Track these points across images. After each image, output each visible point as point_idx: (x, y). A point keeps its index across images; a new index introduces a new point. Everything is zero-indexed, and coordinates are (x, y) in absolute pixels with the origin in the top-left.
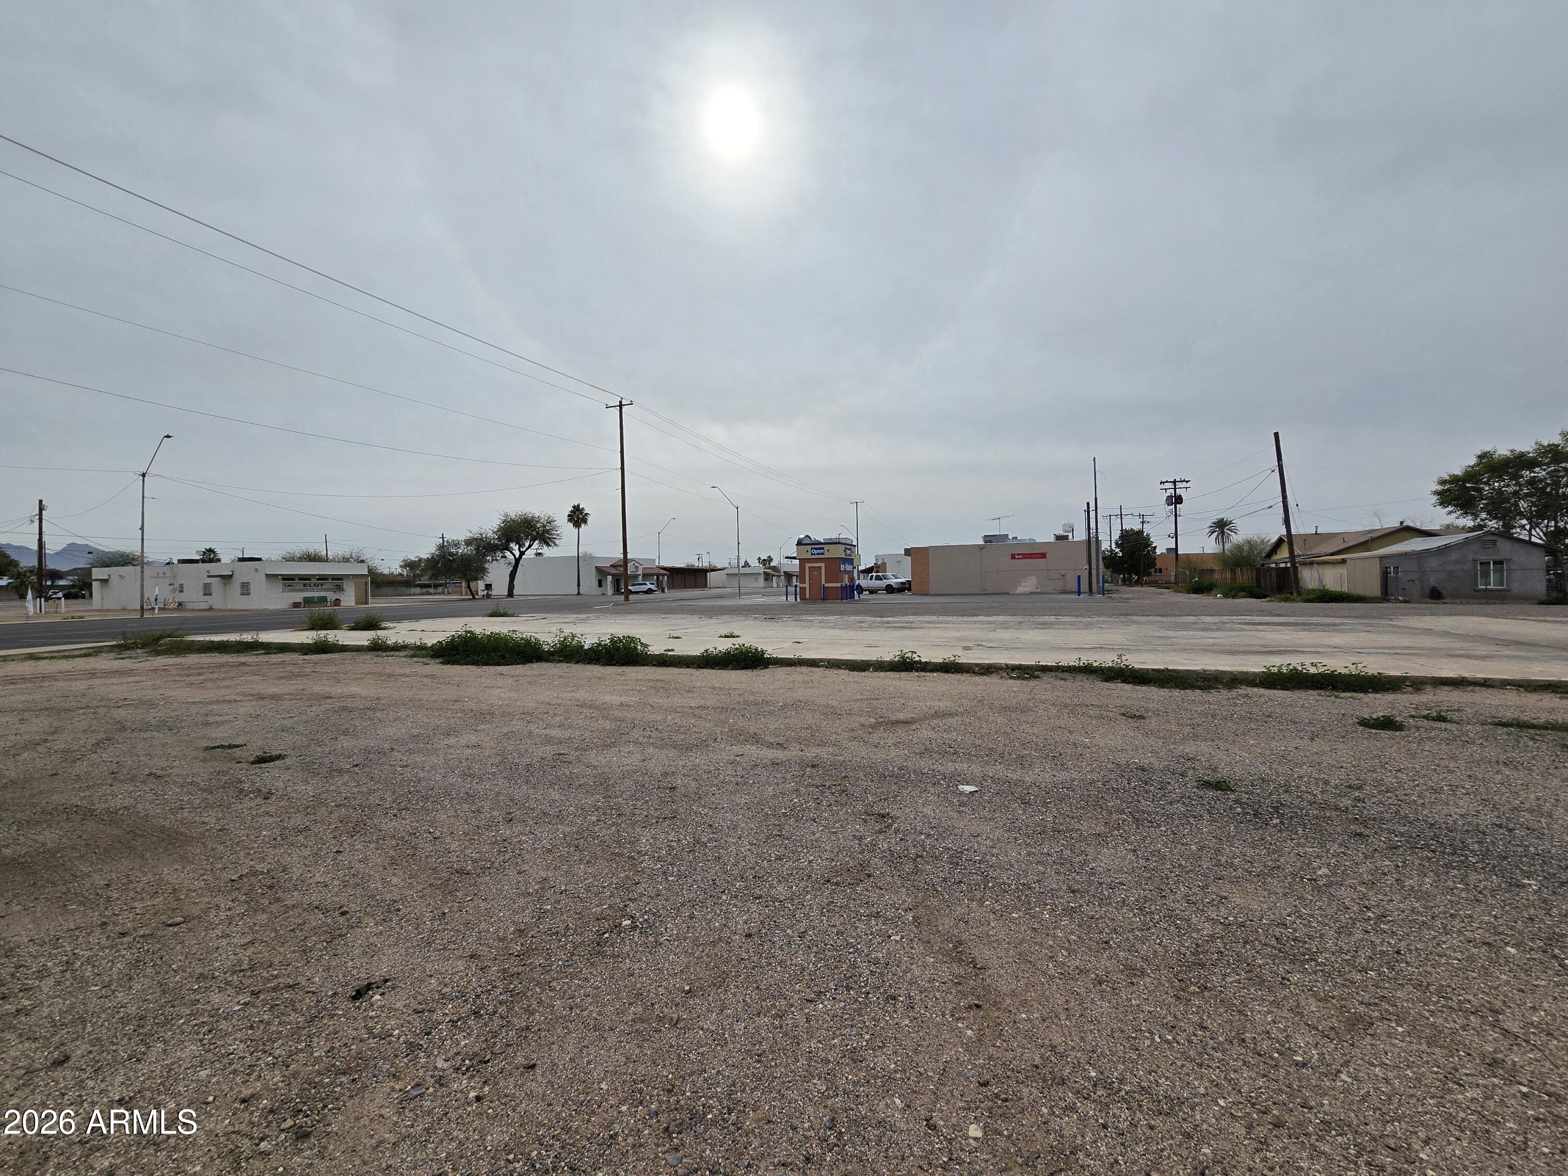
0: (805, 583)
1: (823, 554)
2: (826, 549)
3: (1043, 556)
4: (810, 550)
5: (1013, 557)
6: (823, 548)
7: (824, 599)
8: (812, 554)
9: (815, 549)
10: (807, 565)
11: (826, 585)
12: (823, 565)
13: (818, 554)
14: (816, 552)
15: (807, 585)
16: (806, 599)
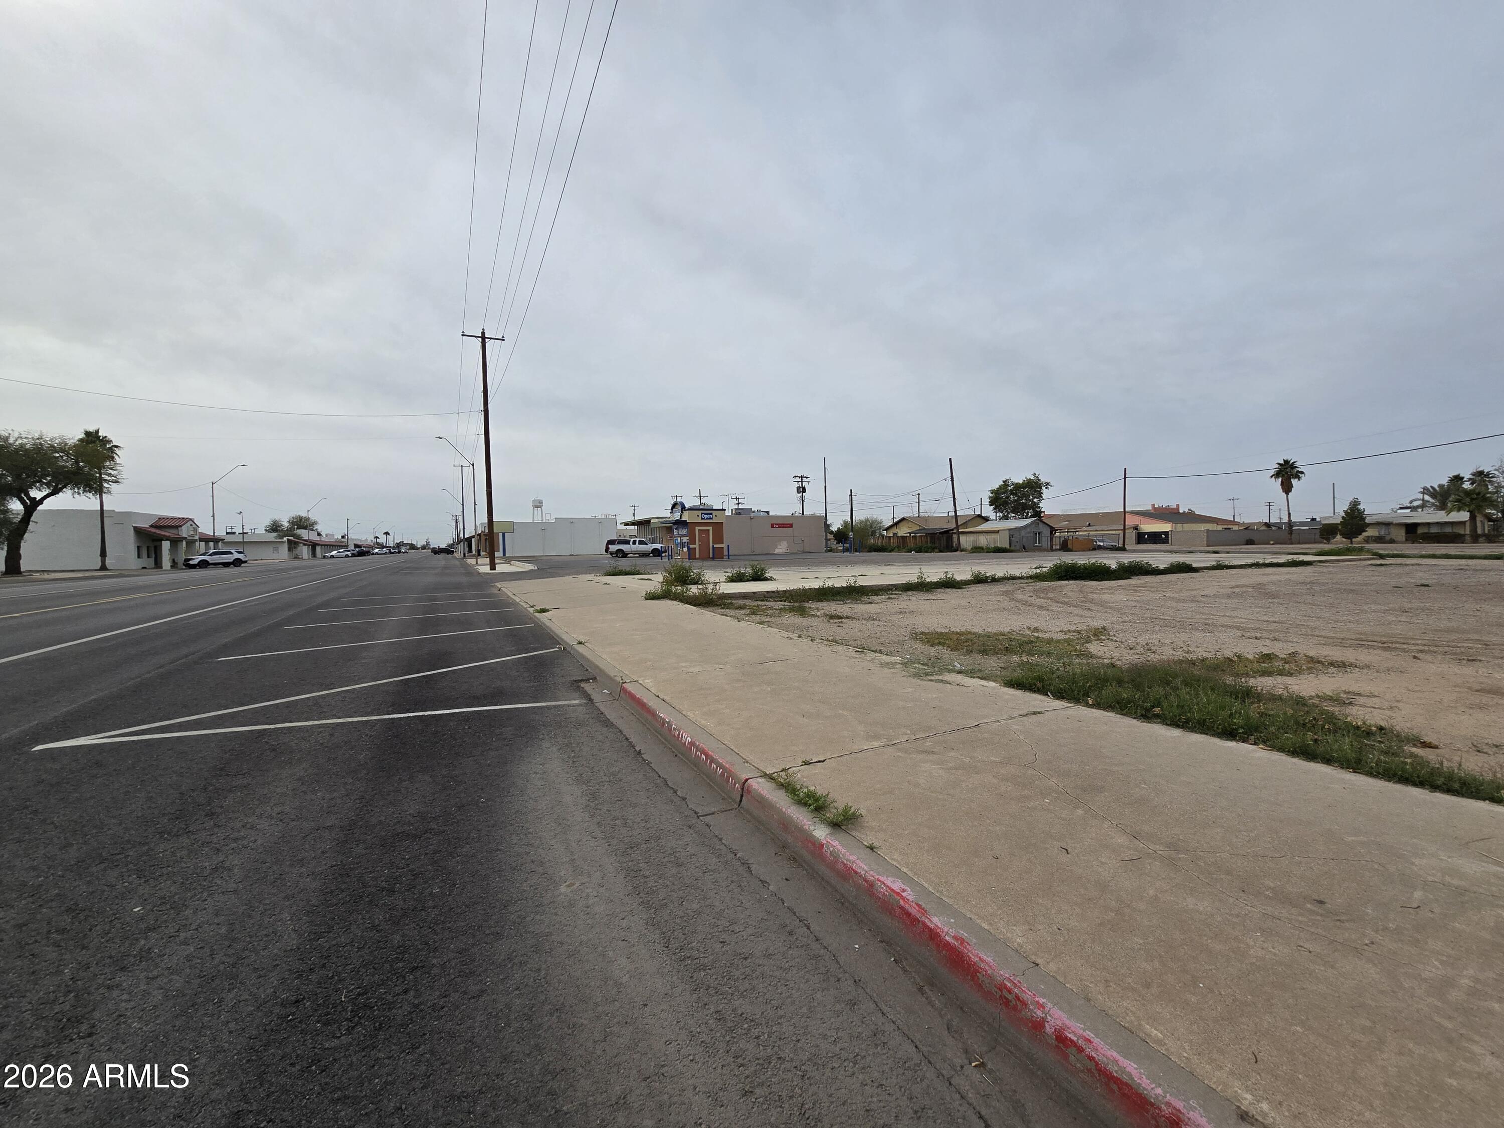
0: (695, 544)
1: (711, 519)
2: (714, 515)
3: (791, 526)
4: (700, 515)
5: (772, 526)
6: (711, 514)
7: (713, 558)
8: (702, 519)
9: (705, 514)
10: (697, 528)
11: (716, 546)
12: (710, 528)
13: (707, 519)
14: (705, 516)
15: (697, 546)
16: (696, 559)
